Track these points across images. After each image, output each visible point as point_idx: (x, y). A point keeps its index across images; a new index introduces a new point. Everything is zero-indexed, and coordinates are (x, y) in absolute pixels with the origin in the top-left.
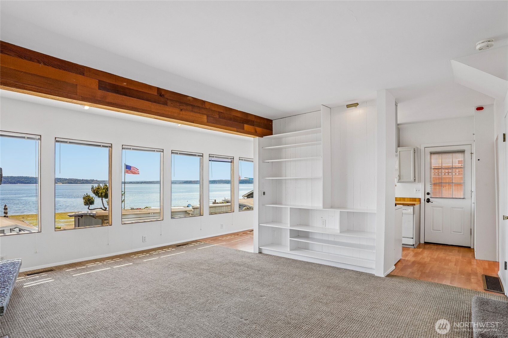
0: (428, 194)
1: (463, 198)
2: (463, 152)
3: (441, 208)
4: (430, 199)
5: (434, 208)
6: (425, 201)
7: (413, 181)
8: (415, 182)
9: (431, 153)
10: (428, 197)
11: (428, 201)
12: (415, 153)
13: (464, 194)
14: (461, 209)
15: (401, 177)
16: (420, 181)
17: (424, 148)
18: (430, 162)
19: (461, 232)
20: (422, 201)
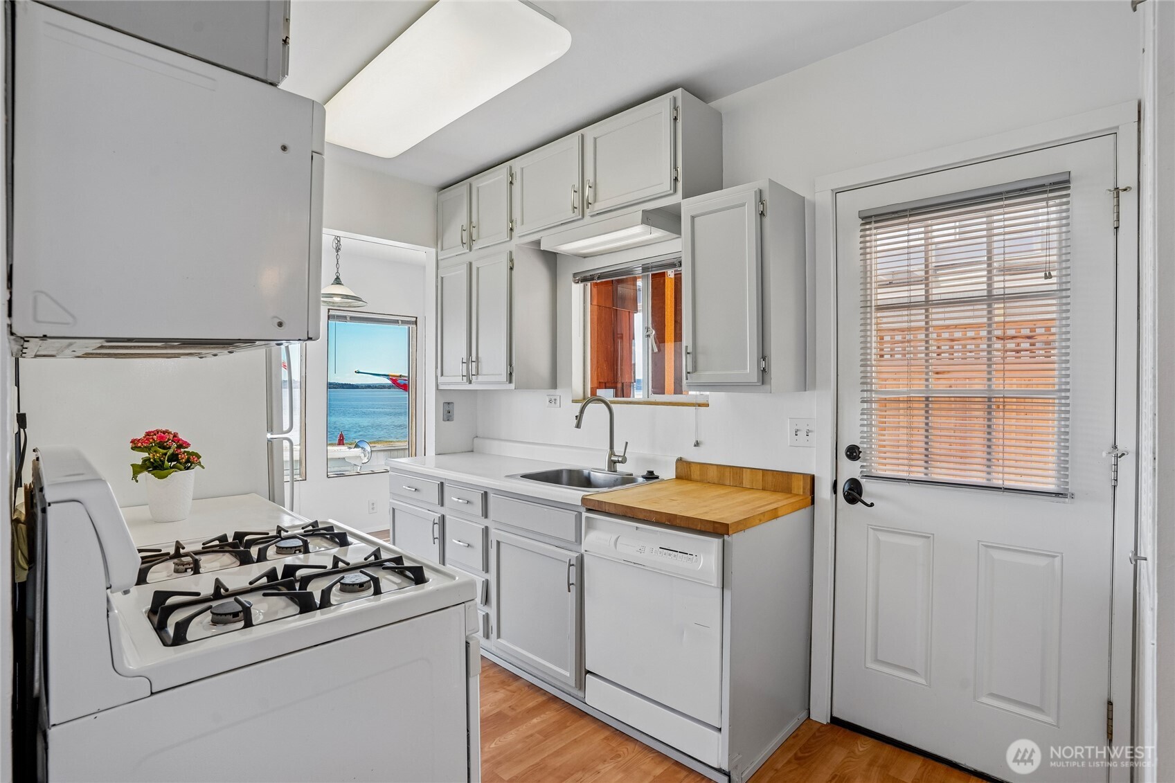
0: (853, 453)
1: (1057, 494)
2: (1059, 185)
3: (919, 542)
4: (863, 481)
5: (883, 537)
6: (835, 492)
7: (754, 377)
8: (767, 387)
9: (871, 218)
10: (851, 470)
11: (854, 493)
12: (762, 214)
13: (1064, 468)
14: (1042, 562)
15: (701, 360)
16: (805, 380)
17: (828, 197)
18: (865, 272)
19: (1039, 709)
20: (824, 492)
